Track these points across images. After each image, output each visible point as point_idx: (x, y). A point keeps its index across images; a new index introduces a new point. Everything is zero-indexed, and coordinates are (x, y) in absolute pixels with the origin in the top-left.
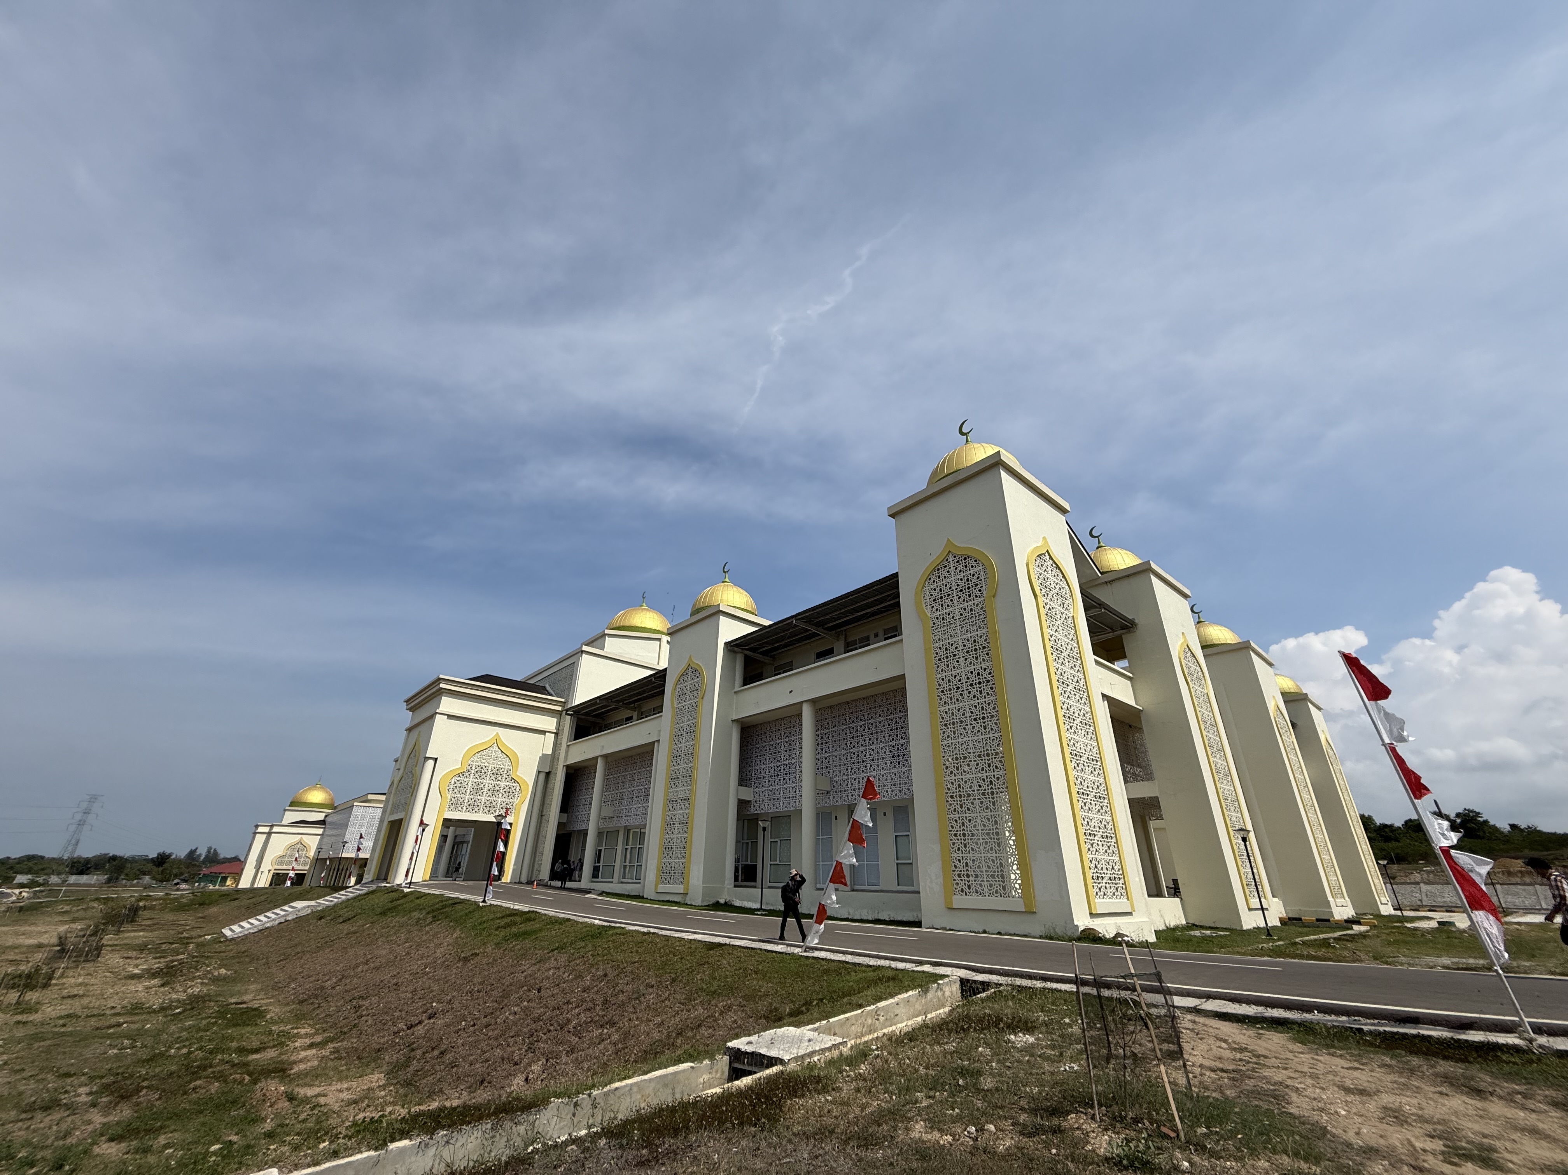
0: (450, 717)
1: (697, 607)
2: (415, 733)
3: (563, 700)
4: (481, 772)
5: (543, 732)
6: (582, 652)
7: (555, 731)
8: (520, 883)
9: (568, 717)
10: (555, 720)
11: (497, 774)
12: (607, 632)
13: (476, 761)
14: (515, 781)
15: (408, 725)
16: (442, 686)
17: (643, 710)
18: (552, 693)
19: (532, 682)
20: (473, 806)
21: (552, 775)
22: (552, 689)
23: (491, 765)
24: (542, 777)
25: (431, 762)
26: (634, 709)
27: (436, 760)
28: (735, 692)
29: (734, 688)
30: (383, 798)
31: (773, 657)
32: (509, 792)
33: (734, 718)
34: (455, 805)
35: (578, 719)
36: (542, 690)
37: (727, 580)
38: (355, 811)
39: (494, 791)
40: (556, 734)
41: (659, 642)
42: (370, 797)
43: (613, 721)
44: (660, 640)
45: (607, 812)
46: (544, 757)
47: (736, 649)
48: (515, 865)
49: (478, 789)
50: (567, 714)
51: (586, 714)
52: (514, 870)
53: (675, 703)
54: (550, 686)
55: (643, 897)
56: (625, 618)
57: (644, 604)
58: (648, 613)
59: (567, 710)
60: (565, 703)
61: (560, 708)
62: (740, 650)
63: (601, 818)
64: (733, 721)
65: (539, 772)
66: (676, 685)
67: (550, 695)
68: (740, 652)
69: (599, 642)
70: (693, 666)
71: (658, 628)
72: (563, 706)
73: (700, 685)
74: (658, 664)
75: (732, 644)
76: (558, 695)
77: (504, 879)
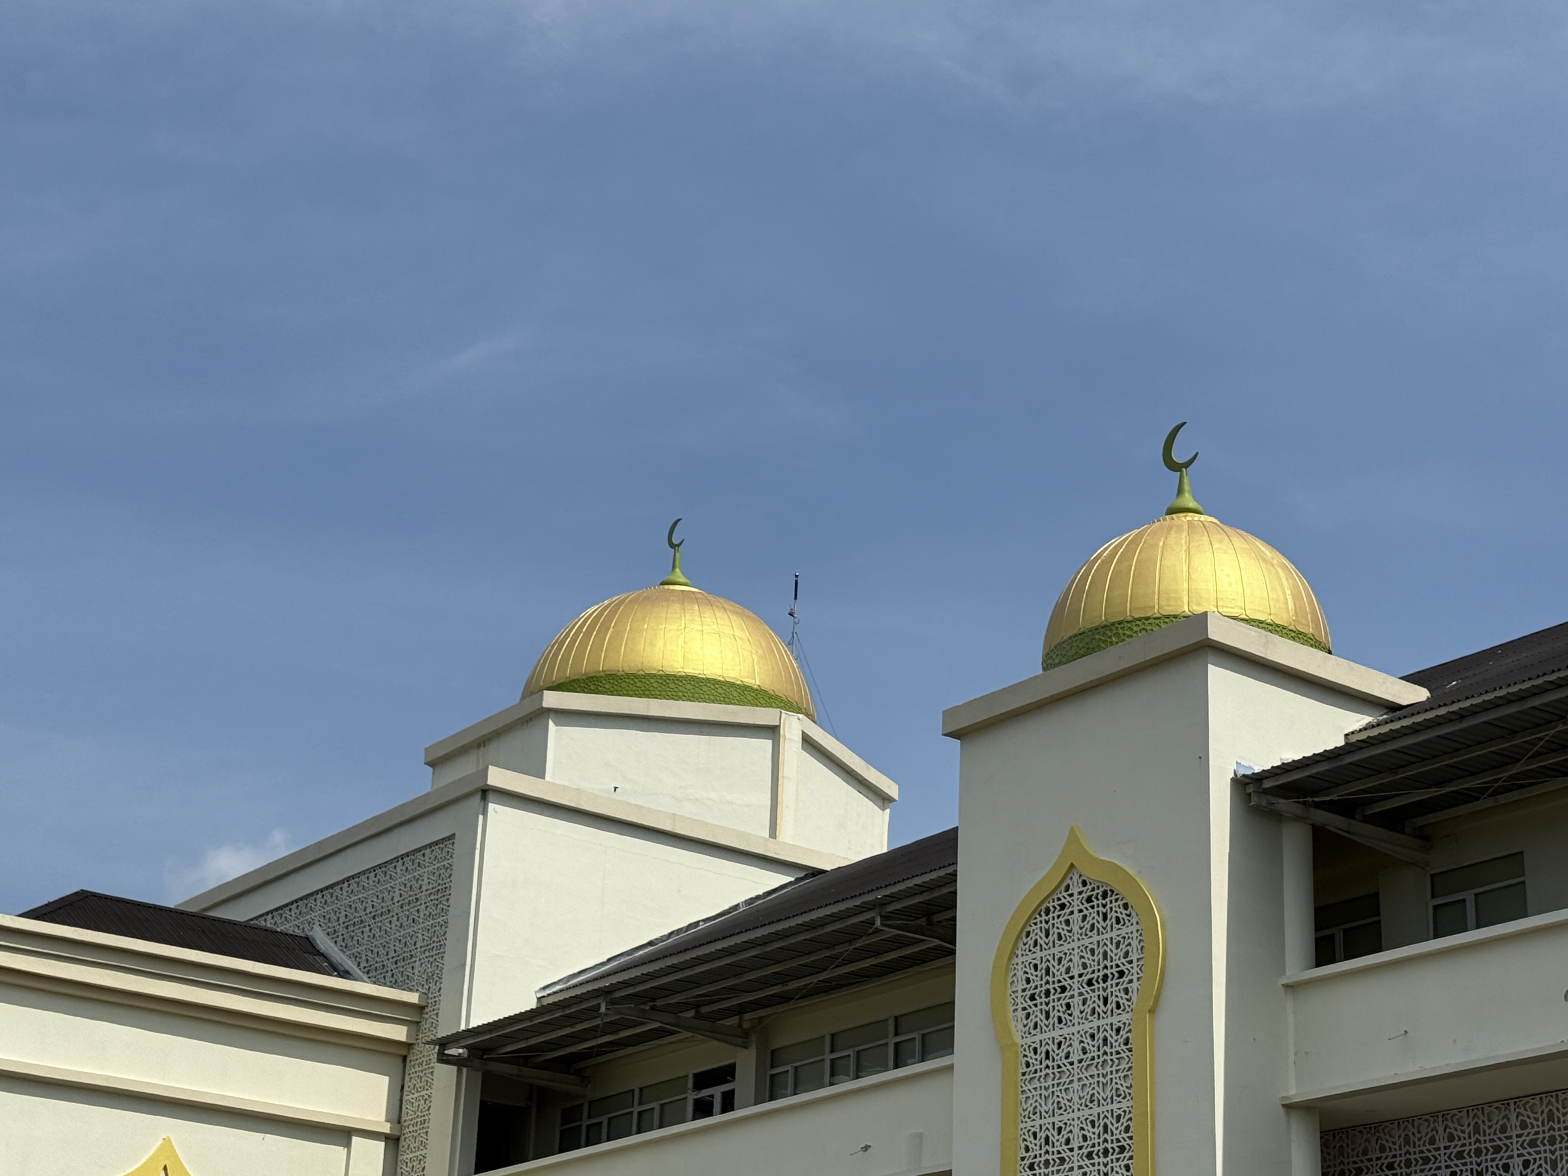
1: (1083, 622)
3: (413, 998)
5: (343, 1136)
6: (486, 793)
7: (386, 1128)
9: (451, 1071)
10: (386, 1079)
12: (552, 699)
17: (778, 1043)
18: (349, 964)
19: (239, 913)
22: (344, 948)
26: (742, 1038)
28: (1286, 986)
29: (1283, 972)
31: (1425, 837)
33: (1296, 1092)
35: (489, 1082)
36: (299, 950)
37: (1187, 500)
40: (393, 1141)
41: (766, 744)
43: (635, 1085)
44: (772, 731)
47: (1283, 804)
50: (444, 1059)
51: (523, 1058)
53: (1017, 1023)
54: (332, 934)
57: (679, 575)
59: (444, 1043)
60: (420, 1009)
61: (398, 1033)
62: (1297, 809)
64: (1289, 1107)
66: (1013, 954)
67: (345, 974)
68: (1297, 818)
69: (514, 743)
70: (1089, 875)
71: (755, 682)
72: (415, 1025)
73: (1134, 956)
74: (773, 834)
75: (1267, 784)
76: (374, 975)
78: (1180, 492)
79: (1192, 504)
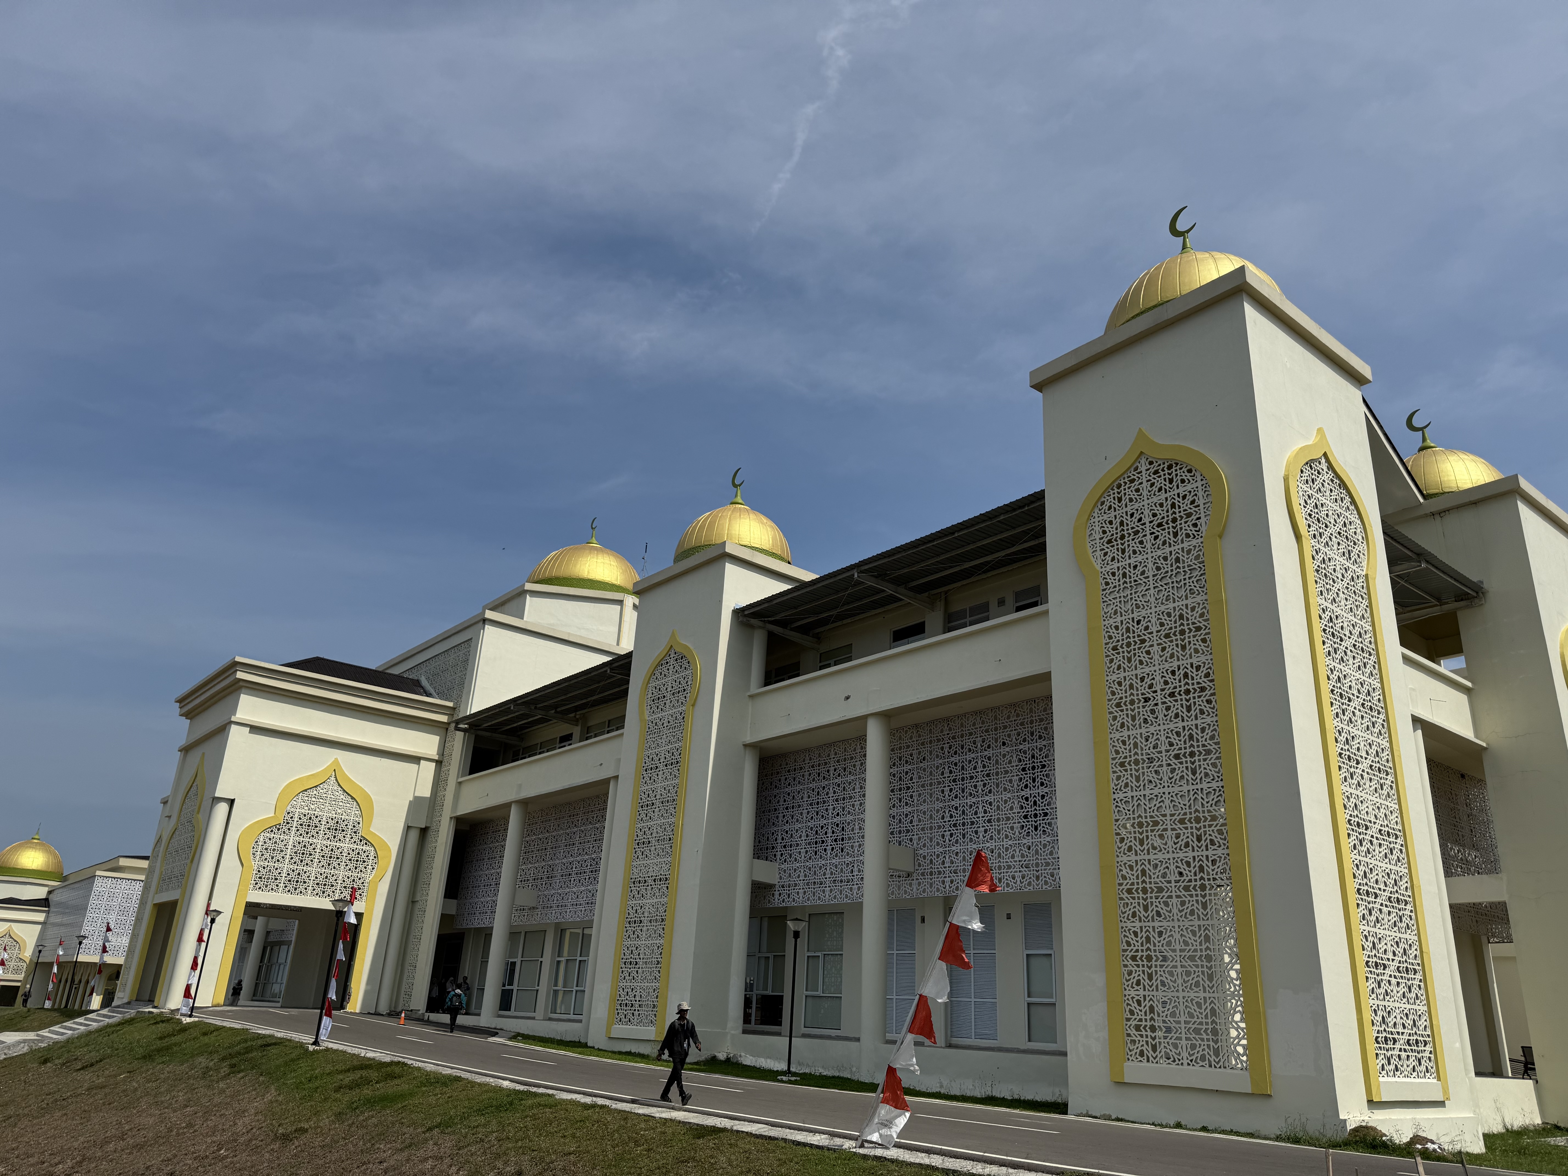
0: (256, 729)
1: (686, 546)
2: (195, 757)
3: (451, 704)
4: (309, 825)
5: (415, 759)
6: (485, 621)
7: (436, 758)
8: (377, 1014)
9: (462, 732)
10: (438, 738)
11: (336, 828)
12: (529, 586)
13: (300, 807)
14: (368, 843)
15: (182, 741)
16: (240, 675)
17: (587, 723)
18: (432, 691)
19: (396, 671)
20: (295, 884)
21: (431, 834)
22: (431, 684)
23: (326, 813)
24: (414, 835)
25: (223, 807)
26: (575, 722)
27: (231, 802)
28: (750, 696)
29: (749, 690)
30: (144, 864)
31: (818, 638)
32: (358, 861)
33: (749, 739)
34: (263, 880)
35: (478, 739)
36: (414, 686)
37: (739, 499)
38: (99, 885)
39: (331, 858)
40: (439, 763)
41: (618, 608)
42: (123, 862)
43: (539, 741)
44: (620, 602)
45: (526, 897)
46: (416, 803)
47: (754, 621)
48: (368, 983)
49: (303, 854)
50: (457, 729)
51: (493, 729)
52: (367, 993)
53: (646, 713)
54: (428, 679)
55: (585, 1046)
56: (562, 562)
57: (594, 540)
58: (600, 557)
59: (457, 722)
60: (454, 709)
61: (444, 719)
62: (761, 624)
63: (515, 908)
64: (746, 746)
65: (408, 828)
66: (648, 683)
67: (429, 695)
68: (760, 627)
69: (514, 604)
70: (677, 650)
71: (618, 582)
72: (451, 715)
73: (689, 683)
74: (618, 644)
75: (746, 613)
76: (441, 696)
77: (349, 1008)
78: (736, 496)
79: (740, 501)
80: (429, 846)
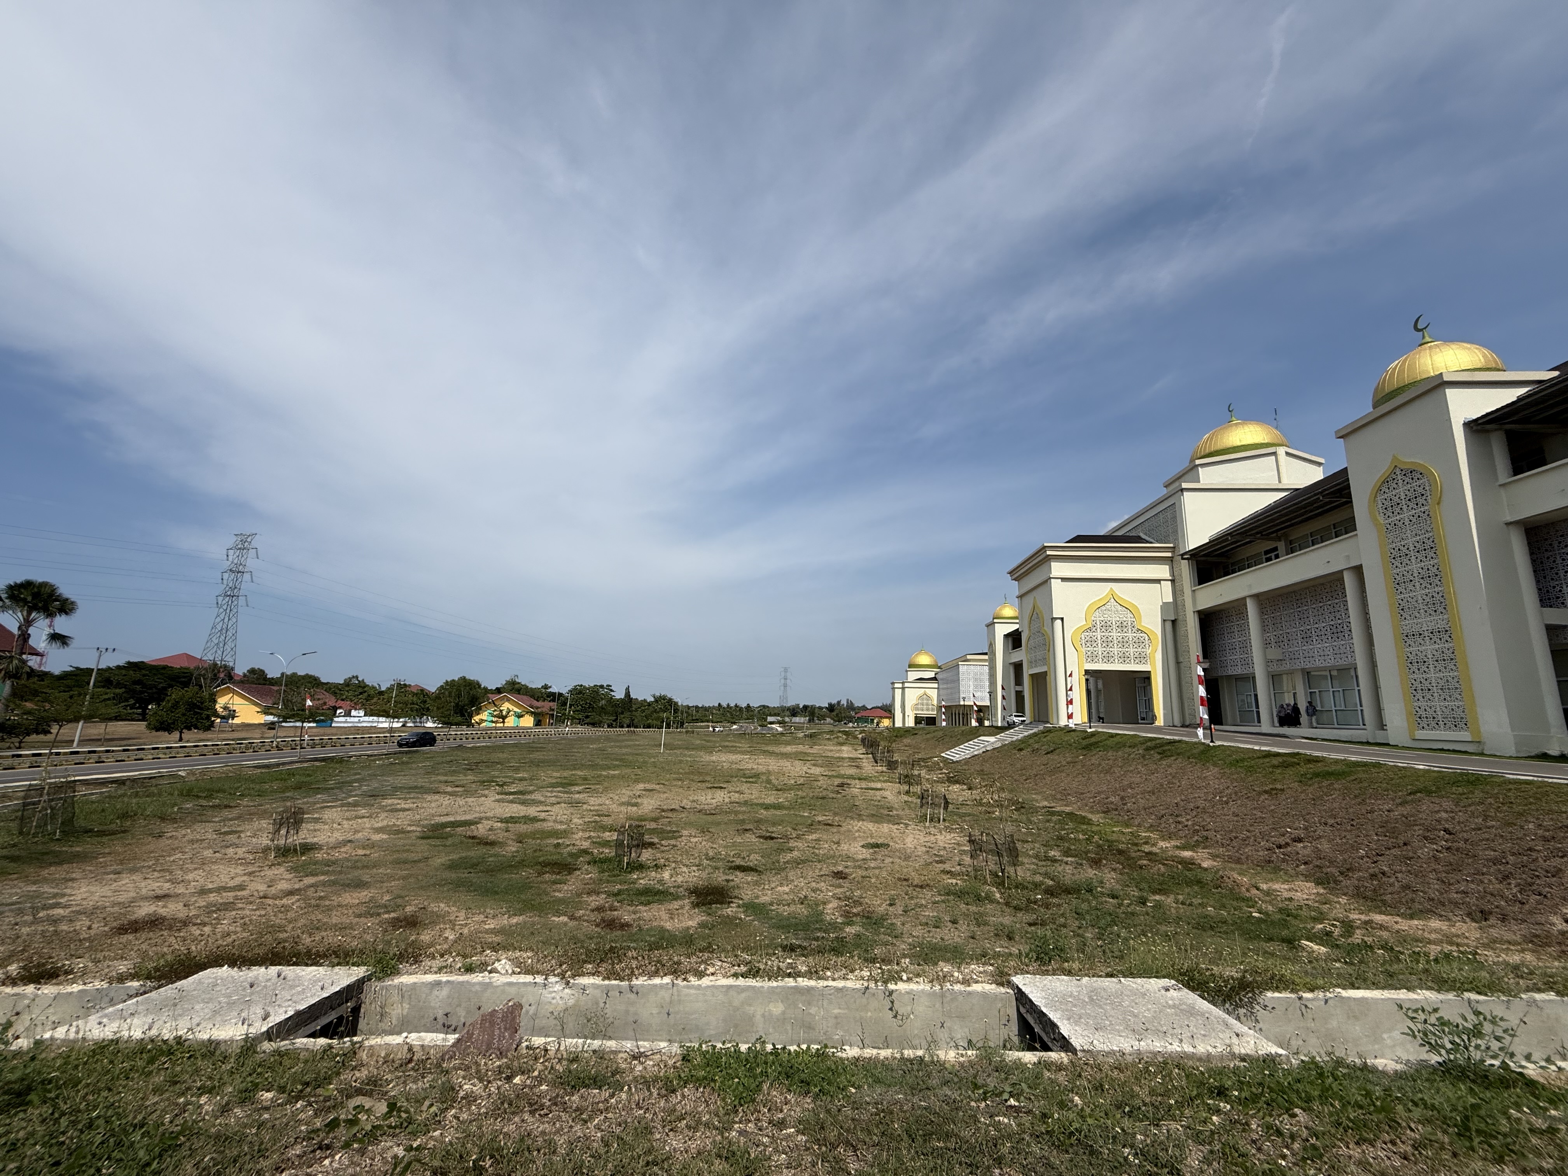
0: (1064, 579)
1: (1389, 389)
2: (1029, 600)
3: (1171, 545)
4: (1106, 626)
5: (1158, 581)
6: (1182, 490)
7: (1170, 578)
8: (1174, 726)
9: (1186, 561)
10: (1167, 567)
11: (1122, 626)
12: (1198, 462)
13: (1098, 617)
14: (1142, 632)
15: (1017, 593)
16: (1049, 553)
17: (1291, 538)
18: (1153, 540)
19: (1122, 533)
20: (1108, 658)
21: (1180, 624)
22: (1151, 536)
23: (1114, 618)
24: (1169, 625)
25: (1059, 622)
26: (1278, 539)
27: (1062, 619)
28: (1500, 485)
29: (1497, 479)
32: (1139, 642)
33: (1510, 519)
34: (1092, 657)
35: (1198, 562)
36: (1139, 540)
37: (1428, 339)
38: (962, 669)
39: (1123, 643)
40: (1173, 581)
41: (1273, 458)
42: (969, 657)
43: (1245, 557)
45: (1274, 653)
46: (1165, 606)
47: (1488, 427)
48: (1164, 709)
49: (1107, 642)
50: (1183, 559)
52: (1165, 715)
53: (1381, 519)
54: (1146, 534)
55: (1388, 745)
56: (1217, 440)
57: (1234, 418)
58: (1246, 427)
59: (1182, 555)
60: (1174, 548)
61: (1169, 555)
63: (1268, 662)
64: (1508, 524)
65: (1164, 621)
66: (1376, 497)
67: (1151, 543)
68: (1496, 430)
69: (1188, 477)
70: (1402, 468)
71: (1266, 441)
72: (1173, 552)
73: (1427, 488)
75: (1480, 422)
76: (1158, 542)
77: (1157, 723)
78: (1424, 337)
79: (1430, 340)
80: (1181, 630)
